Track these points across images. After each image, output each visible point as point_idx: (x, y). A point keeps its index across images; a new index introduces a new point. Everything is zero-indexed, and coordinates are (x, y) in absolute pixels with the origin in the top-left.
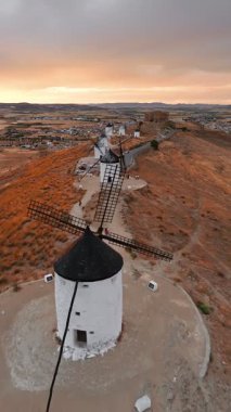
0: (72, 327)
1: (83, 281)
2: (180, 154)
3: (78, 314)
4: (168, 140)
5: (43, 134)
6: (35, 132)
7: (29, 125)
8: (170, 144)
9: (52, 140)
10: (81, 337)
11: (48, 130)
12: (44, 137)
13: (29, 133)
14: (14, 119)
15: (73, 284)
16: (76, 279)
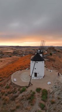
0: (34, 72)
1: (37, 61)
2: (58, 57)
3: (35, 69)
4: (55, 54)
5: (22, 53)
6: (20, 53)
7: (19, 51)
8: (55, 55)
9: (24, 54)
10: (36, 75)
11: (23, 52)
12: (22, 54)
13: (19, 53)
14: (15, 49)
15: (35, 62)
16: (35, 61)
